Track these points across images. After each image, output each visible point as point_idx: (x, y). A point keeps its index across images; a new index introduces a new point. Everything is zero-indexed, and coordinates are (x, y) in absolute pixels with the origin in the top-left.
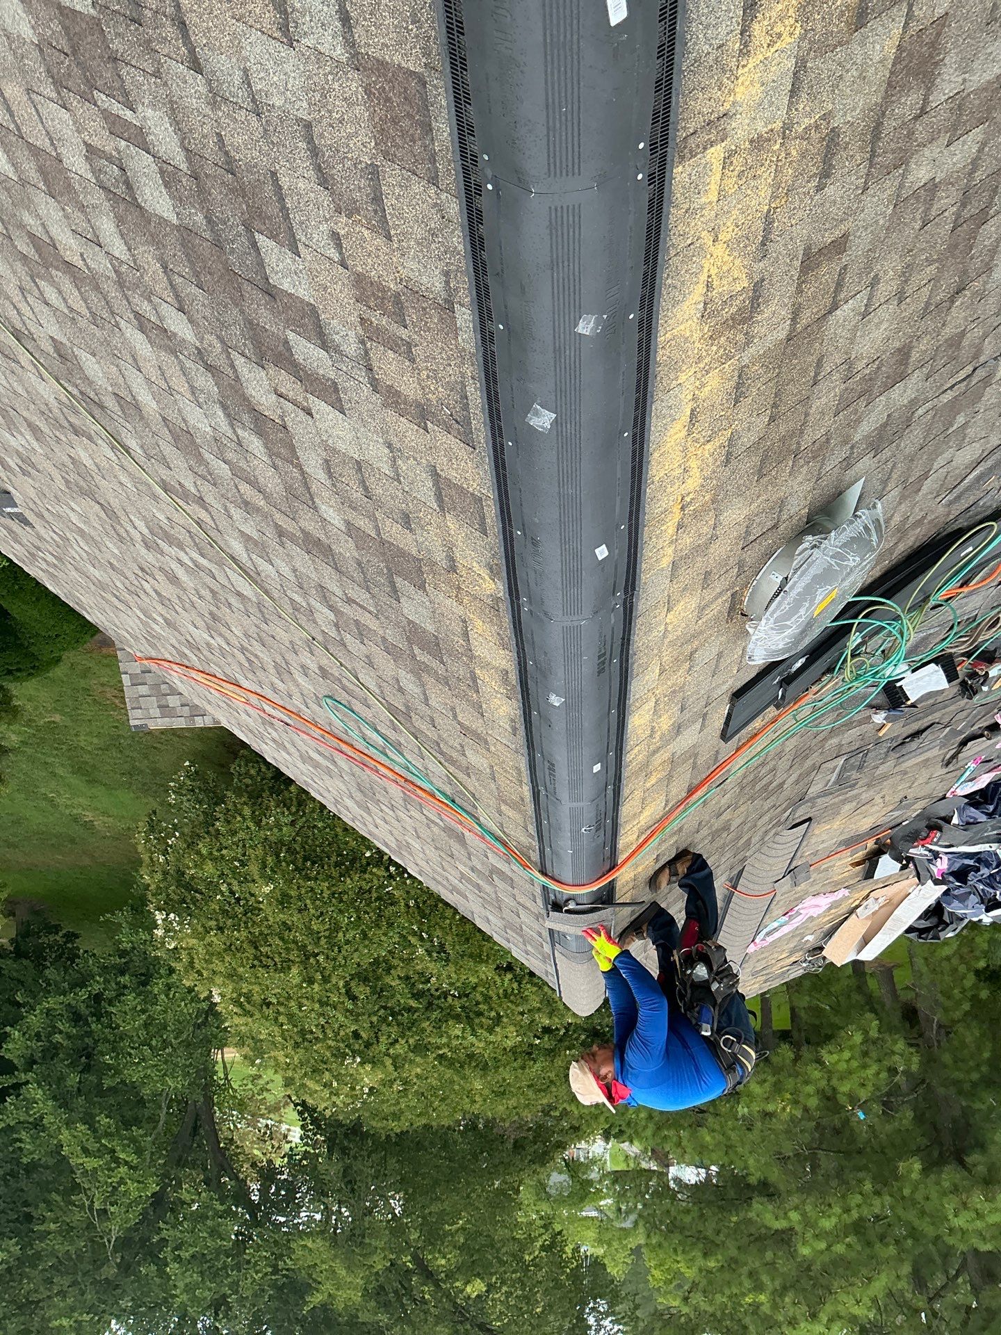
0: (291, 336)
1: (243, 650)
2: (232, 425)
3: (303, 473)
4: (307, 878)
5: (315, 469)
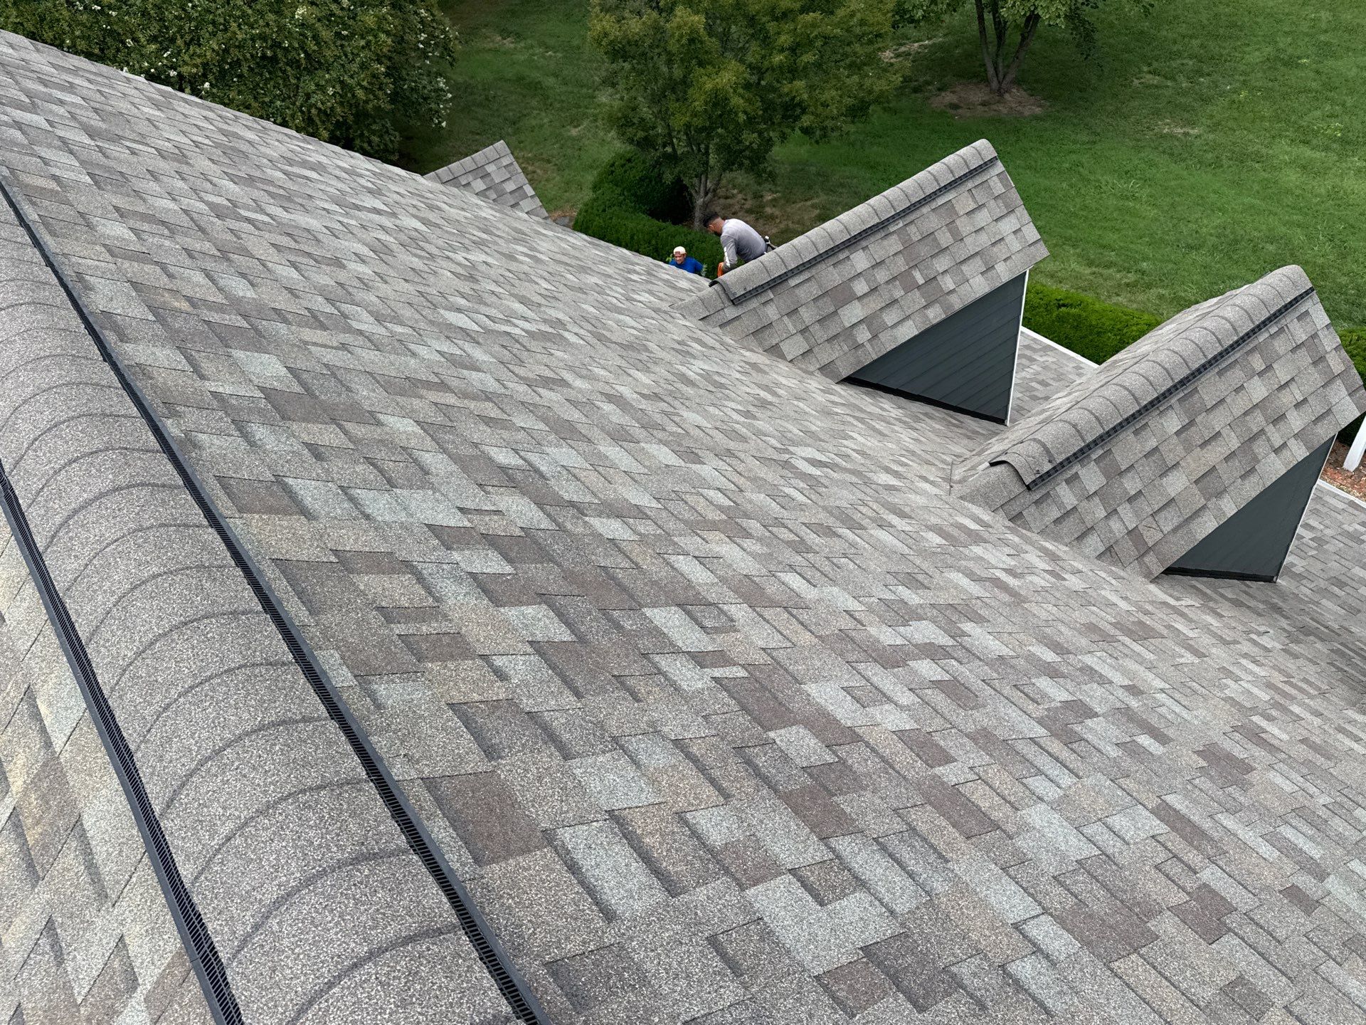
0: (508, 569)
1: (432, 257)
2: (530, 464)
3: (445, 451)
4: (263, 37)
5: (435, 461)
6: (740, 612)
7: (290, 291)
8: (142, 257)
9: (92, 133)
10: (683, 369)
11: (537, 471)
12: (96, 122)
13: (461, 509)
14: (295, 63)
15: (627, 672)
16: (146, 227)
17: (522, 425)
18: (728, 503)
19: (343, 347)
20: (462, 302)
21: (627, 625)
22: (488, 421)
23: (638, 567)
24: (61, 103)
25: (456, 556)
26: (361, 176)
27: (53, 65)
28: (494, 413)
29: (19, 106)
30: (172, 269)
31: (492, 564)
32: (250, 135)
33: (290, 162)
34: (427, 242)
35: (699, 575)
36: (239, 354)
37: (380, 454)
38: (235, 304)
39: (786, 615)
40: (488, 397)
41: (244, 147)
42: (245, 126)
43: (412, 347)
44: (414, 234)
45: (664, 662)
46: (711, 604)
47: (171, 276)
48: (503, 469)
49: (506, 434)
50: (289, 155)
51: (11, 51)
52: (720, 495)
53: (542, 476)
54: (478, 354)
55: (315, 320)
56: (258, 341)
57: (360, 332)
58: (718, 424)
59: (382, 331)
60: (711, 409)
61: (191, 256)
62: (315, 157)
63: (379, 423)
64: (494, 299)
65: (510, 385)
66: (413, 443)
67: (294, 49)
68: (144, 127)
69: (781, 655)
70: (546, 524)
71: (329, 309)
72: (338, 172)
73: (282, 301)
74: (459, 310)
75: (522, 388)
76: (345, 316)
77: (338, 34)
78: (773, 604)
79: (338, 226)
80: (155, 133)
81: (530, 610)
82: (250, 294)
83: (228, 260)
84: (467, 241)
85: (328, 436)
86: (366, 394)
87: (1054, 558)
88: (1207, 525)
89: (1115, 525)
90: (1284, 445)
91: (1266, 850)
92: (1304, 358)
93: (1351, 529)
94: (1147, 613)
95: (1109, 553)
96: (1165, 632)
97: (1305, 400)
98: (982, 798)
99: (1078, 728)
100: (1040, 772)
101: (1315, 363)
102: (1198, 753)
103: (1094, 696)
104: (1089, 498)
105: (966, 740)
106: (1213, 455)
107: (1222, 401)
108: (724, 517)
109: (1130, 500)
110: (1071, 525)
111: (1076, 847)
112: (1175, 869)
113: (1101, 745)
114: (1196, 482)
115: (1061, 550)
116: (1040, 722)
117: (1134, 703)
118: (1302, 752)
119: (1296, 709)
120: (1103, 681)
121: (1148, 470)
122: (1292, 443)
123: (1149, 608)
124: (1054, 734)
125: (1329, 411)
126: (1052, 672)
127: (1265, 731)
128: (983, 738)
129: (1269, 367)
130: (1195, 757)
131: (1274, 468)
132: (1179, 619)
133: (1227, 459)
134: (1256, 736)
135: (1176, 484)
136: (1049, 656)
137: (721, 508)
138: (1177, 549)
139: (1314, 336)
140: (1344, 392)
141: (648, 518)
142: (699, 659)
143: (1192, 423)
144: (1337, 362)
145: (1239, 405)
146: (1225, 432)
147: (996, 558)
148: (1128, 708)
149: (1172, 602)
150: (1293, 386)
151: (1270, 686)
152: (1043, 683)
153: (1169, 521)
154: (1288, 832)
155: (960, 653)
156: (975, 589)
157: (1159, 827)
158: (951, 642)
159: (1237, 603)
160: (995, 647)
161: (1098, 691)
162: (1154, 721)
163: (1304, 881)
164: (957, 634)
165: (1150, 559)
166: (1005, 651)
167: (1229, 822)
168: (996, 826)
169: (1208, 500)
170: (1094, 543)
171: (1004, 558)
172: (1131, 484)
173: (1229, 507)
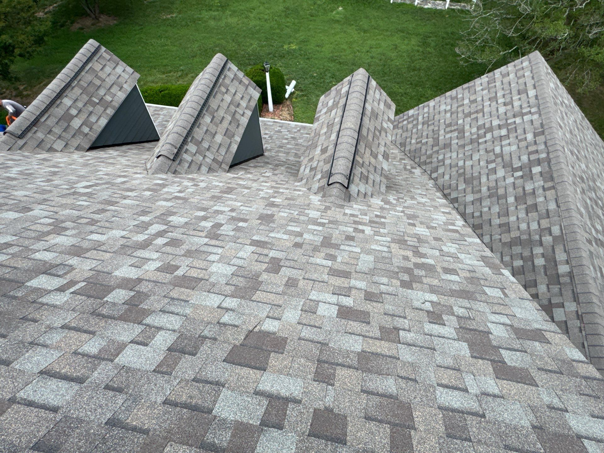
6: (74, 261)
10: (8, 175)
15: (27, 313)
18: (52, 221)
21: (19, 294)
23: (15, 268)
35: (48, 256)
39: (95, 252)
45: (44, 300)
46: (58, 265)
52: (47, 219)
58: (35, 191)
60: (29, 186)
69: (99, 268)
78: (88, 250)
87: (193, 180)
88: (234, 148)
89: (207, 160)
90: (244, 113)
91: (285, 237)
92: (236, 83)
93: (277, 130)
94: (229, 183)
95: (210, 170)
96: (236, 186)
97: (243, 97)
98: (194, 273)
99: (219, 232)
100: (211, 253)
101: (240, 83)
102: (258, 219)
103: (221, 219)
104: (195, 155)
105: (182, 258)
106: (225, 124)
107: (219, 106)
108: (52, 227)
109: (208, 149)
110: (194, 167)
111: (229, 270)
112: (262, 258)
113: (227, 233)
114: (225, 135)
115: (195, 176)
116: (206, 237)
117: (234, 214)
118: (287, 202)
119: (281, 190)
120: (222, 212)
121: (208, 138)
122: (246, 111)
123: (229, 181)
124: (211, 239)
125: (251, 97)
126: (205, 218)
127: (275, 202)
128: (189, 254)
129: (228, 90)
130: (257, 221)
131: (244, 121)
132: (239, 180)
133: (230, 124)
134: (273, 205)
135: (219, 138)
136: (202, 214)
137: (49, 224)
138: (230, 159)
139: (235, 75)
140: (252, 89)
141: (12, 245)
142: (61, 289)
143: (214, 117)
144: (246, 81)
145: (225, 105)
146: (225, 116)
147: (173, 189)
148: (233, 217)
149: (236, 176)
150: (237, 93)
151: (272, 187)
152: (203, 224)
153: (223, 151)
154: (290, 228)
155: (171, 229)
156: (169, 204)
157: (253, 248)
158: (166, 227)
159: (255, 167)
160: (183, 220)
161: (221, 217)
162: (242, 217)
163: (298, 240)
164: (167, 223)
165: (223, 166)
166: (186, 220)
167: (272, 235)
168: (202, 279)
169: (231, 139)
170: (204, 169)
171: (176, 188)
172: (206, 145)
173: (238, 139)
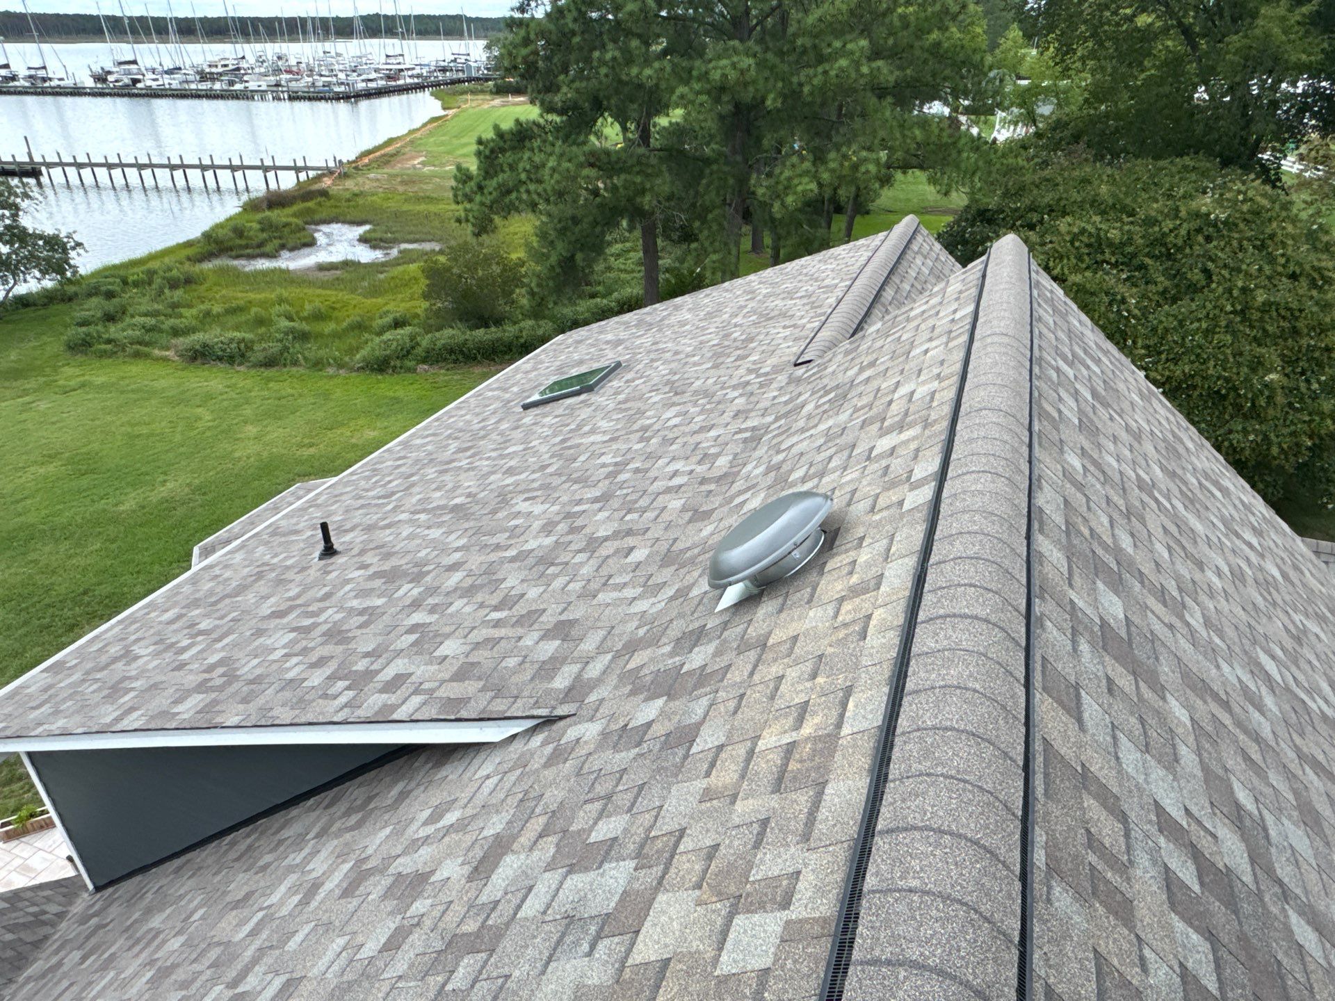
0: (1196, 888)
1: (1275, 604)
2: (1262, 819)
3: (1200, 755)
4: (1227, 380)
5: (1187, 756)
7: (1157, 564)
8: (1080, 487)
9: (1095, 394)
11: (1265, 829)
12: (1101, 390)
13: (1186, 810)
14: (1239, 407)
16: (1092, 468)
17: (1275, 783)
19: (1171, 627)
20: (1279, 653)
22: (1247, 758)
24: (1088, 368)
25: (1162, 841)
26: (1253, 514)
27: (1096, 344)
28: (1256, 757)
29: (1065, 360)
30: (1092, 504)
31: (1187, 874)
32: (1190, 445)
33: (1207, 477)
34: (1278, 591)
36: (1100, 585)
37: (1152, 722)
38: (1117, 551)
40: (1257, 738)
41: (1181, 450)
42: (1190, 437)
43: (1220, 660)
44: (1270, 579)
47: (1089, 509)
48: (1238, 806)
49: (1256, 781)
50: (1209, 472)
51: (1077, 324)
53: (1267, 837)
54: (1269, 701)
55: (1161, 594)
56: (1117, 585)
57: (1188, 624)
59: (1204, 634)
61: (1108, 503)
62: (1226, 483)
63: (1164, 698)
64: (1307, 667)
65: (1282, 743)
66: (1180, 731)
67: (1247, 398)
68: (1126, 405)
70: (1248, 878)
71: (1175, 593)
72: (1237, 502)
73: (1148, 568)
74: (1273, 657)
75: (1291, 754)
76: (1184, 606)
77: (1290, 405)
79: (1216, 540)
80: (1131, 413)
81: (1195, 937)
82: (1130, 550)
83: (1129, 519)
84: (1310, 610)
85: (1125, 681)
86: (1167, 672)
